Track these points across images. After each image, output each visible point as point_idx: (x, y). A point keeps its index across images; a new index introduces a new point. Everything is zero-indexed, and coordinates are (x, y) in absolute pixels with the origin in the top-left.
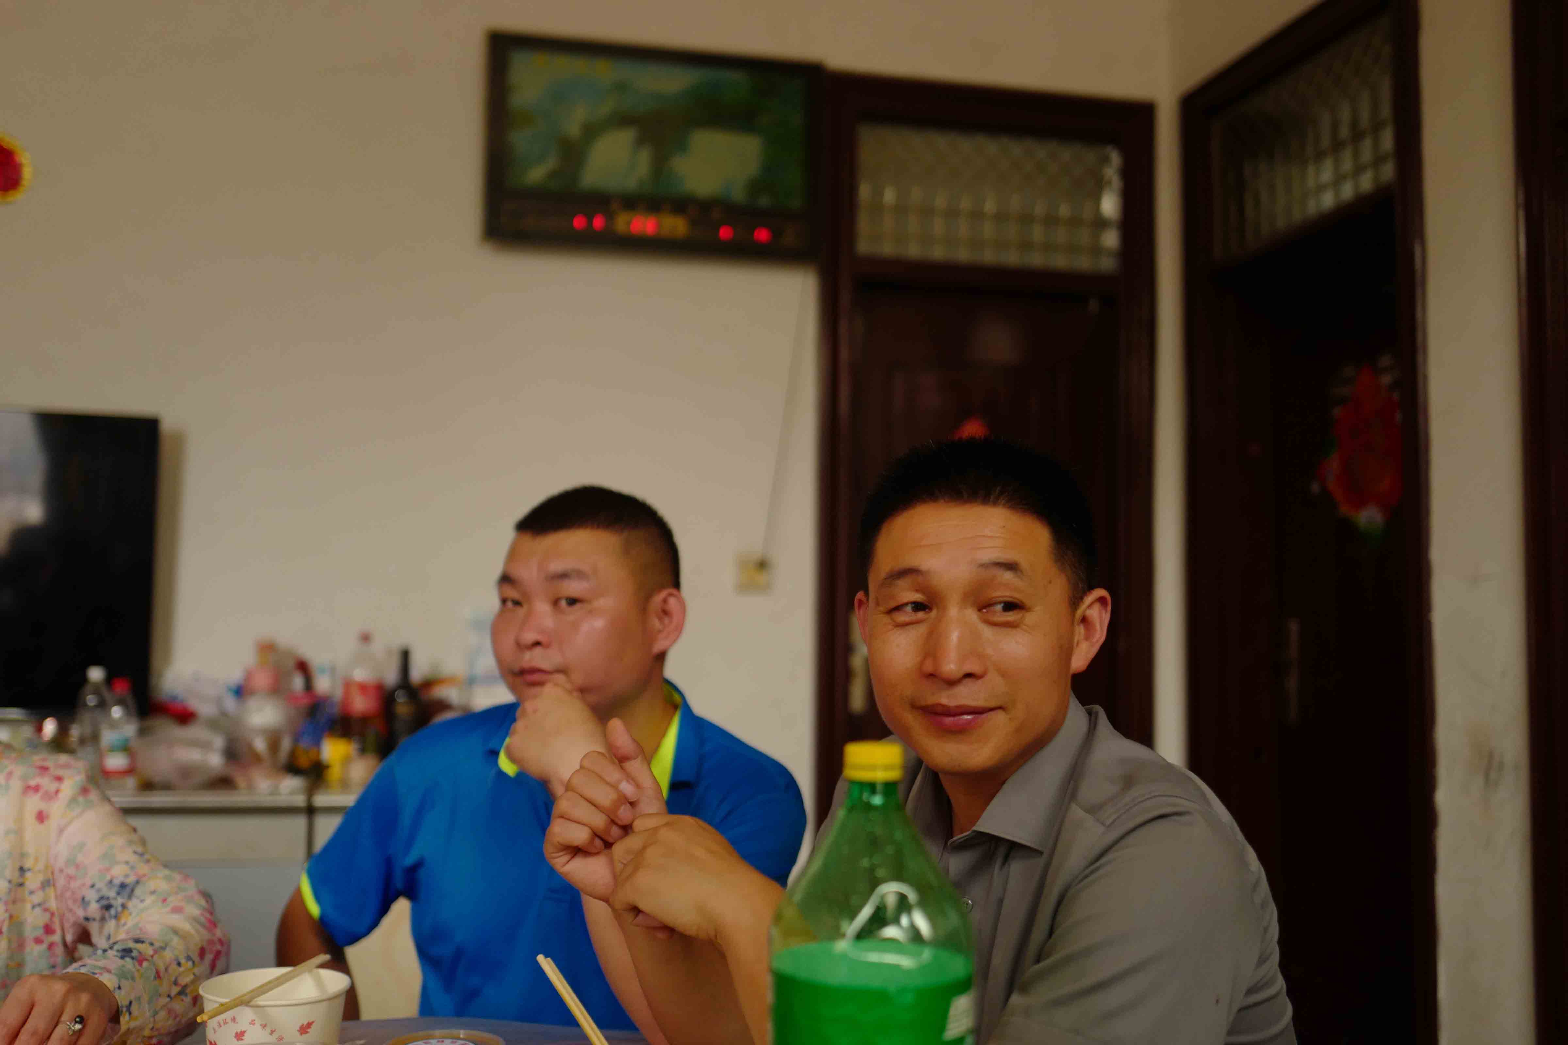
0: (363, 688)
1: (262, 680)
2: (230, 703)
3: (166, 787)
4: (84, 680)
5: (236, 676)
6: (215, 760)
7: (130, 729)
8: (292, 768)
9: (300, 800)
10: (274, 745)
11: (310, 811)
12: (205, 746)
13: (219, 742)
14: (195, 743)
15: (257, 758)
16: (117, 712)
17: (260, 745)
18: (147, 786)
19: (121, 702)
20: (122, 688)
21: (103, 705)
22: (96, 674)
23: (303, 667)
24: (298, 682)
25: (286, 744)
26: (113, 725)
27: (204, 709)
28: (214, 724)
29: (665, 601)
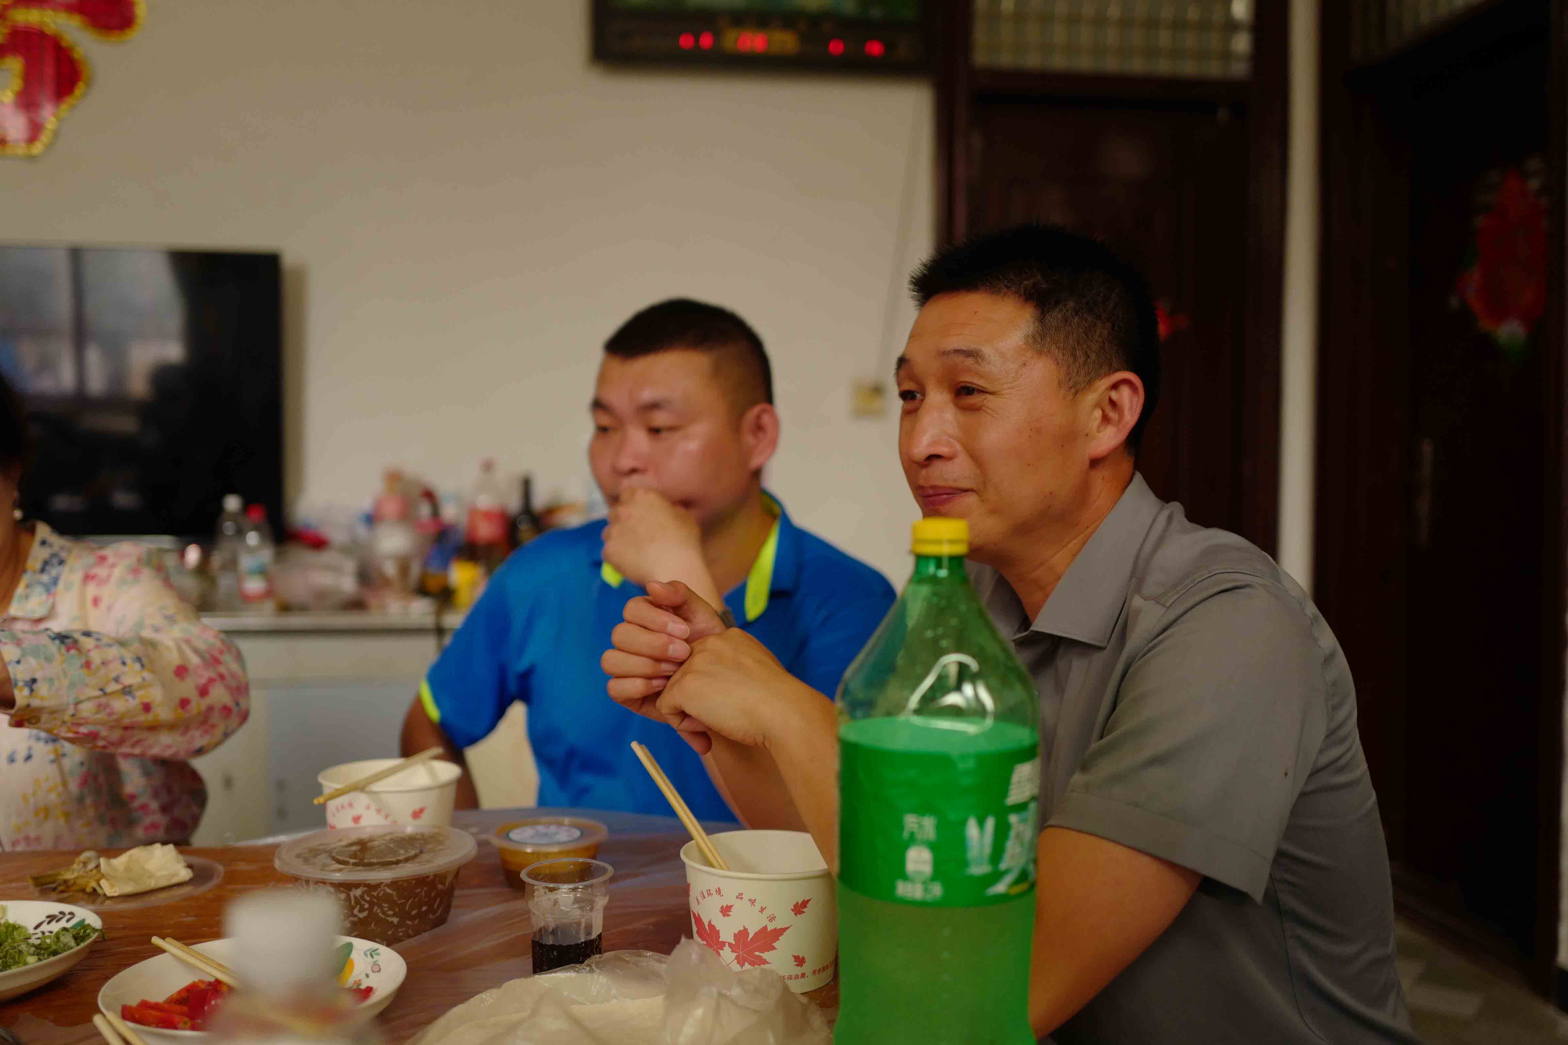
0: (488, 515)
1: (391, 508)
2: (362, 531)
3: (302, 608)
4: (221, 508)
5: (366, 504)
6: (348, 584)
7: (266, 555)
8: (422, 591)
9: (429, 621)
10: (404, 568)
11: (440, 631)
12: (337, 570)
13: (350, 566)
14: (328, 568)
15: (386, 582)
16: (252, 538)
17: (390, 569)
18: (285, 608)
19: (257, 529)
20: (257, 516)
21: (240, 533)
22: (232, 503)
23: (429, 496)
24: (425, 510)
25: (415, 570)
26: (251, 550)
27: (337, 535)
28: (347, 550)
29: (759, 417)
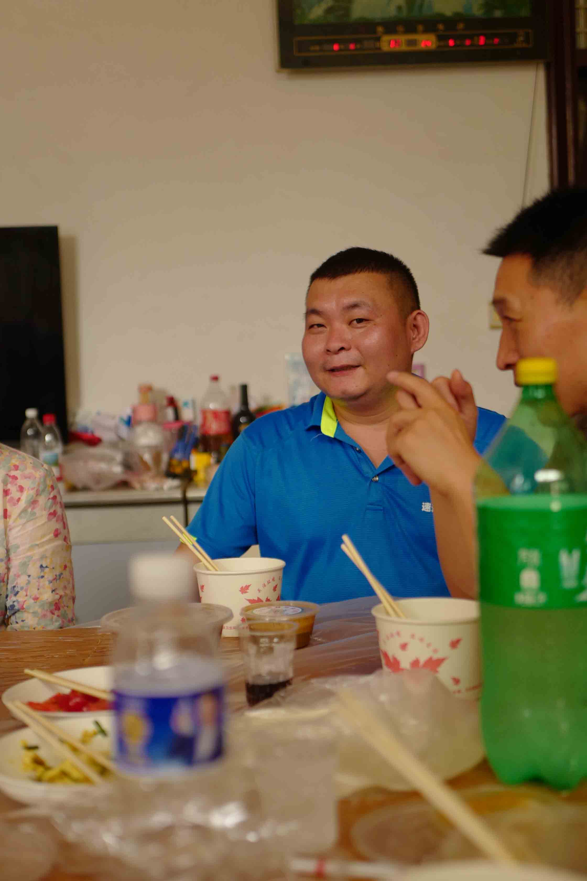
0: (215, 414)
1: (145, 413)
2: (124, 431)
3: (86, 489)
4: (24, 418)
5: (126, 411)
6: (117, 469)
7: (58, 449)
8: (170, 474)
9: (178, 495)
10: (157, 458)
11: (185, 502)
12: (110, 460)
13: (119, 457)
14: (102, 458)
15: (146, 467)
16: (48, 438)
17: (147, 457)
18: (73, 489)
19: (50, 430)
20: (50, 421)
21: (38, 435)
22: (31, 413)
23: (172, 402)
24: (170, 413)
25: (165, 457)
27: (106, 436)
28: (114, 445)
